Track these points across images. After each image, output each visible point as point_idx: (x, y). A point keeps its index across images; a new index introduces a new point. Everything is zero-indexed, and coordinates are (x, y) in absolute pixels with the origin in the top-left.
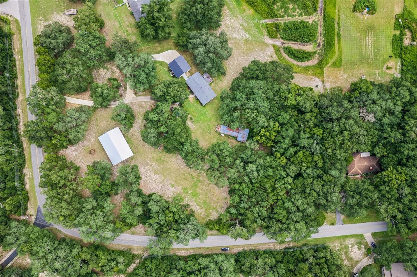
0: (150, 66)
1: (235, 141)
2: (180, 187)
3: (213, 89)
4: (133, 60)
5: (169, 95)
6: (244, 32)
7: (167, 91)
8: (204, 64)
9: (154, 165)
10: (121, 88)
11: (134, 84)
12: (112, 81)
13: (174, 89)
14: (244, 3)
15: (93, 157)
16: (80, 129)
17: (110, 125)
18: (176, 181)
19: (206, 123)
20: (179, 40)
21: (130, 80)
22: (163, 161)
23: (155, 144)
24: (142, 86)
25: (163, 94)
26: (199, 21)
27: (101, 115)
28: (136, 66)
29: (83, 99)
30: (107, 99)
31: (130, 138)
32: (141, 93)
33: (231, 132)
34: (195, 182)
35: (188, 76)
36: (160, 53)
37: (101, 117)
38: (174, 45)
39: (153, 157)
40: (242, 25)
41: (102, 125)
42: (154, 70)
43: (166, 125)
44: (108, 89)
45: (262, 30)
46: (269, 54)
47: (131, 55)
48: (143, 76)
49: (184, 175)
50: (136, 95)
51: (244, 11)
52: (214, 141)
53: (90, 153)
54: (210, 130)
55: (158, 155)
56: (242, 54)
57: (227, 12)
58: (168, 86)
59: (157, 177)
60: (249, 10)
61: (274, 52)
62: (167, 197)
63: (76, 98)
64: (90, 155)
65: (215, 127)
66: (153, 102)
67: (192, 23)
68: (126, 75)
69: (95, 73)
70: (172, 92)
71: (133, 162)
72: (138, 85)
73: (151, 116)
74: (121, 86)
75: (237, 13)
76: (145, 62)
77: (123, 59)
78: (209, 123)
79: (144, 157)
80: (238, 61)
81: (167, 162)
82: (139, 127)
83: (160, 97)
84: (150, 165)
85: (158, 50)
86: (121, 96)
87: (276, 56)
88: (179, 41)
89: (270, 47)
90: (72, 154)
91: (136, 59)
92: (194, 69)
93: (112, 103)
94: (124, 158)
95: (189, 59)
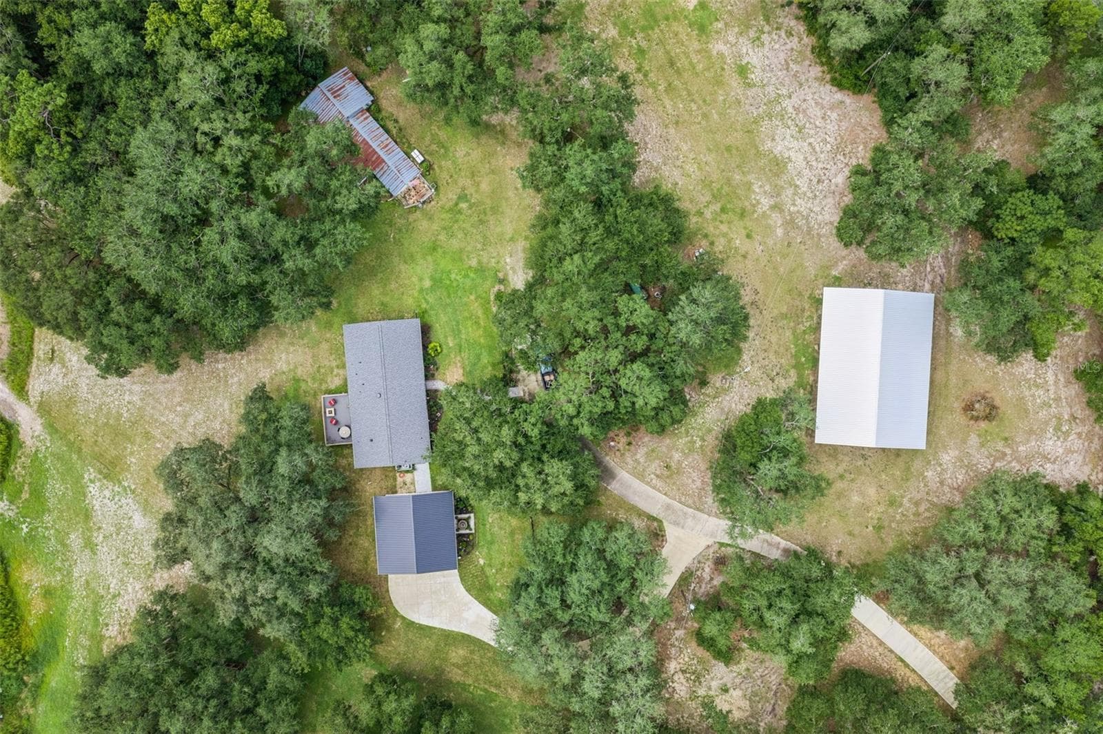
0: (527, 609)
1: (384, 103)
2: (718, 47)
3: (344, 367)
4: (578, 677)
5: (521, 440)
6: (98, 515)
7: (522, 460)
8: (306, 480)
9: (766, 202)
10: (703, 590)
11: (638, 574)
12: (722, 643)
13: (487, 450)
14: (32, 621)
15: (987, 387)
16: (987, 528)
17: (840, 469)
18: (718, 82)
19: (455, 244)
20: (348, 640)
21: (647, 600)
22: (716, 197)
23: (708, 271)
24: (611, 548)
25: (545, 457)
26: (229, 663)
27: (850, 534)
28: (585, 644)
29: (881, 643)
30: (790, 582)
31: (793, 372)
32: (638, 524)
33: (374, 145)
34: (643, 29)
35: (408, 477)
36: (464, 635)
37: (857, 530)
38: (389, 629)
39: (749, 236)
40: (90, 545)
41: (872, 491)
42: (523, 579)
43: (609, 320)
44: (762, 624)
45: (28, 480)
46: (56, 369)
47: (576, 707)
48: (581, 583)
49: (670, 88)
50: (662, 529)
51: (48, 593)
52: (468, 154)
53: (991, 412)
54: (455, 210)
55: (725, 235)
56: (157, 433)
57: (112, 631)
58: (505, 477)
59: (784, 144)
60: (28, 586)
61: (34, 365)
62: (796, 39)
63: (907, 666)
64: (997, 402)
65: (428, 207)
66: (610, 461)
67: (260, 673)
68: (650, 633)
69: (768, 719)
70: (503, 444)
71: (841, 267)
72: (625, 561)
73: (650, 395)
74: (696, 601)
75: (78, 603)
76: (536, 640)
77: (616, 709)
78: (442, 237)
79: (784, 256)
80: (186, 416)
81: (706, 183)
82: (726, 391)
83: (562, 454)
84: (781, 211)
85: (461, 652)
86: (720, 562)
87: (36, 346)
88: (351, 634)
89: (37, 393)
90: (1069, 451)
91: (565, 676)
92: (369, 488)
93: (775, 554)
94: (876, 296)
95: (364, 542)
